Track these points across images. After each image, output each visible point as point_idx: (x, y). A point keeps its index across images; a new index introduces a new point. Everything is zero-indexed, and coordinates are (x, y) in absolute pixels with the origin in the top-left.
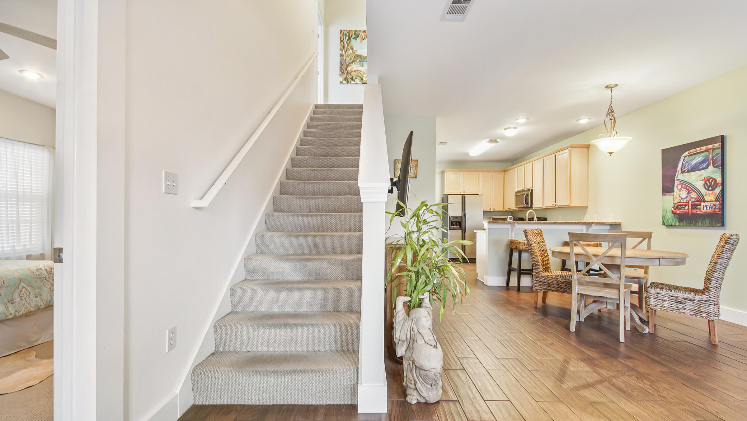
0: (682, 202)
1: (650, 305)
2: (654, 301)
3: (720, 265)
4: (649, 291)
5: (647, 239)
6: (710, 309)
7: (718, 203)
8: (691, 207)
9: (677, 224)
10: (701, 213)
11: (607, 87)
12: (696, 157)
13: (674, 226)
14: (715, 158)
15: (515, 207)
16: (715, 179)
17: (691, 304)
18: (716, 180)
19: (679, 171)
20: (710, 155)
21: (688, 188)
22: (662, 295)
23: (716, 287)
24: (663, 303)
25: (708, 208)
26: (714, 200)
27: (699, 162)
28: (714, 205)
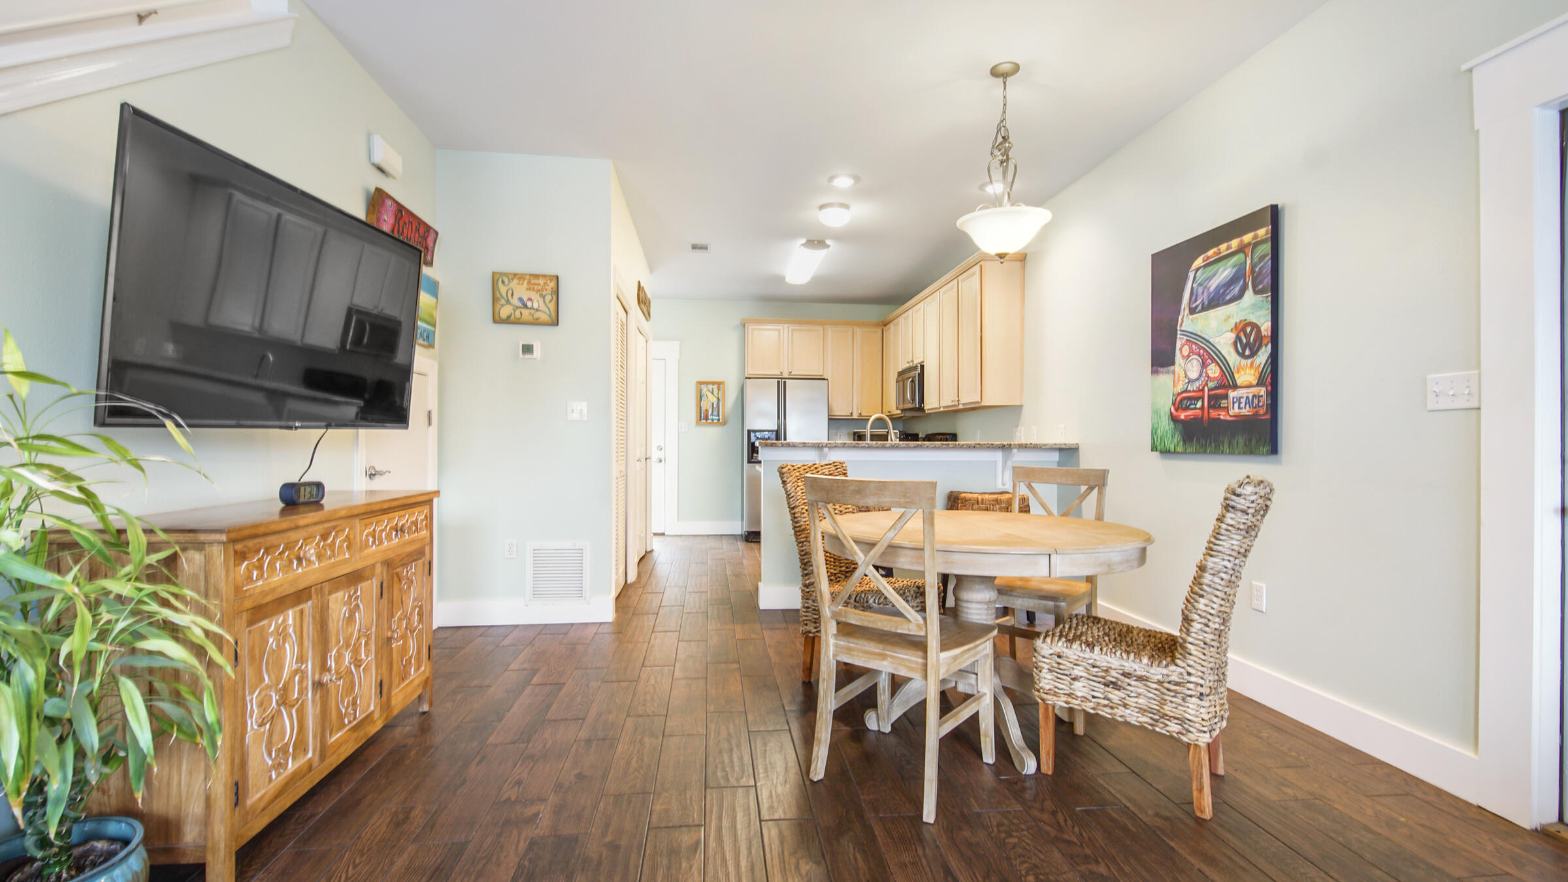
0: (1190, 391)
1: (1042, 691)
2: (1050, 677)
3: (1213, 575)
4: (1038, 649)
5: (1097, 488)
7: (1262, 391)
8: (1209, 403)
9: (1180, 449)
10: (1229, 418)
11: (993, 73)
12: (1218, 269)
13: (1175, 452)
14: (1257, 269)
15: (897, 409)
16: (1258, 326)
18: (1259, 329)
19: (1184, 309)
20: (1249, 261)
21: (1202, 351)
22: (1071, 662)
23: (1205, 644)
24: (1072, 687)
25: (1242, 405)
26: (1255, 382)
27: (1224, 282)
28: (1254, 396)
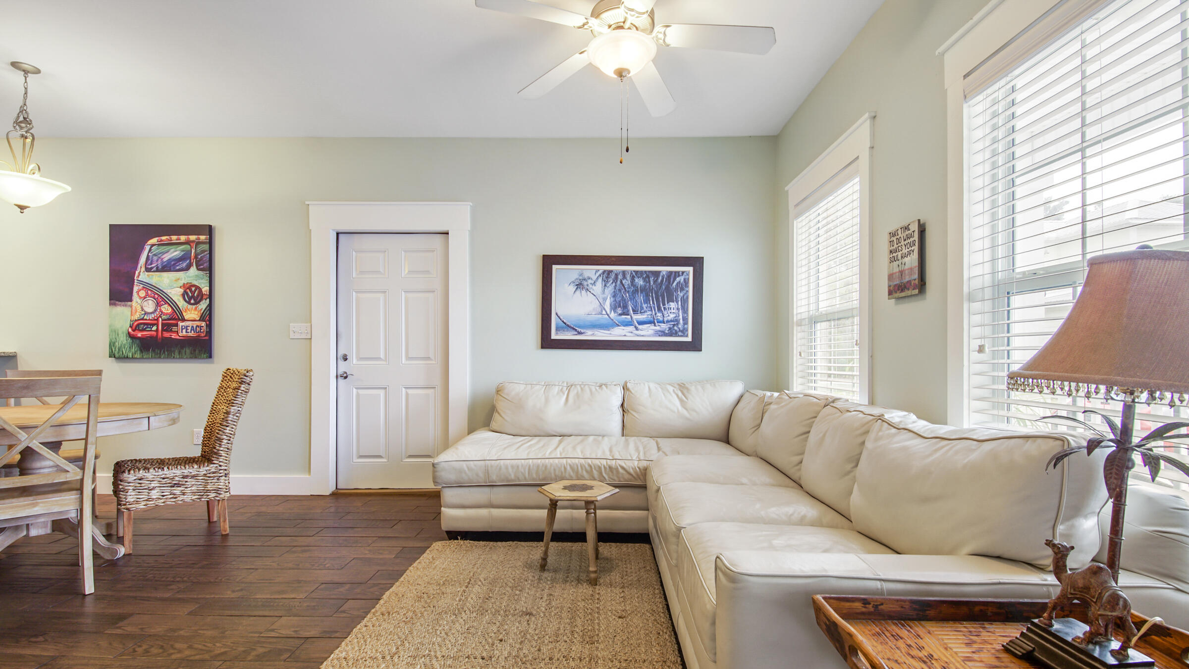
0: (146, 320)
2: (134, 494)
6: (221, 484)
7: (203, 324)
8: (162, 328)
9: (138, 355)
10: (178, 337)
11: (15, 65)
12: (170, 249)
13: (132, 358)
14: (199, 257)
16: (200, 288)
17: (193, 483)
18: (200, 290)
19: (141, 267)
20: (193, 251)
21: (156, 296)
22: (149, 481)
24: (150, 494)
25: (189, 331)
26: (198, 319)
27: (174, 258)
28: (197, 326)
